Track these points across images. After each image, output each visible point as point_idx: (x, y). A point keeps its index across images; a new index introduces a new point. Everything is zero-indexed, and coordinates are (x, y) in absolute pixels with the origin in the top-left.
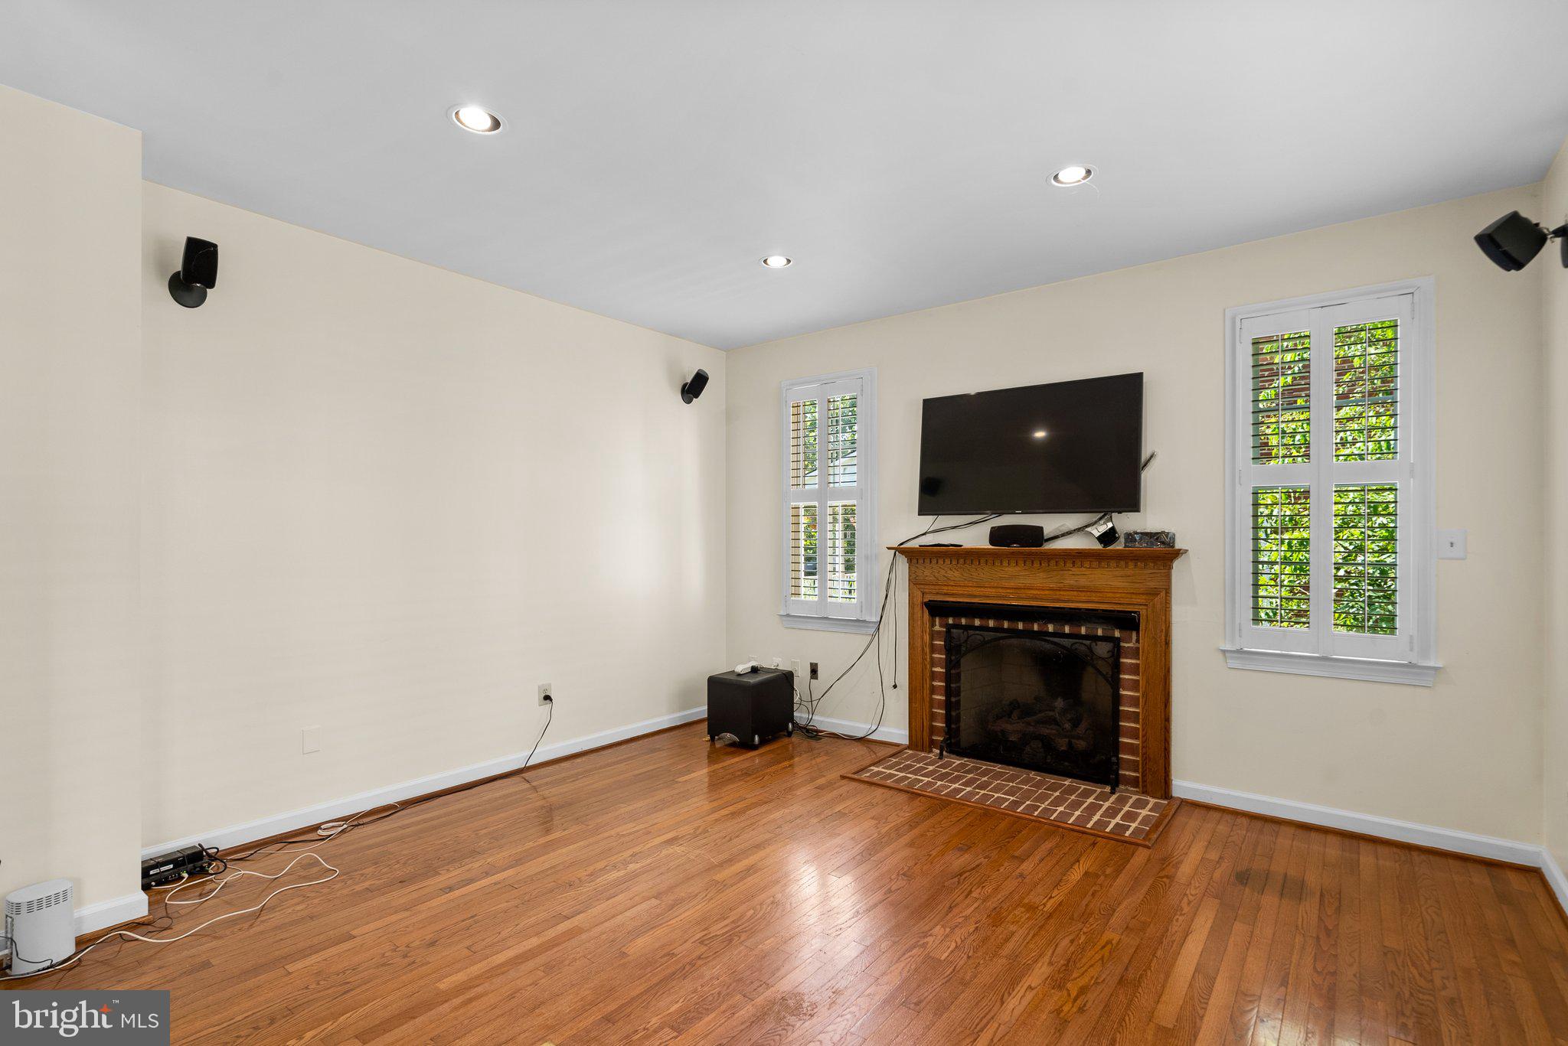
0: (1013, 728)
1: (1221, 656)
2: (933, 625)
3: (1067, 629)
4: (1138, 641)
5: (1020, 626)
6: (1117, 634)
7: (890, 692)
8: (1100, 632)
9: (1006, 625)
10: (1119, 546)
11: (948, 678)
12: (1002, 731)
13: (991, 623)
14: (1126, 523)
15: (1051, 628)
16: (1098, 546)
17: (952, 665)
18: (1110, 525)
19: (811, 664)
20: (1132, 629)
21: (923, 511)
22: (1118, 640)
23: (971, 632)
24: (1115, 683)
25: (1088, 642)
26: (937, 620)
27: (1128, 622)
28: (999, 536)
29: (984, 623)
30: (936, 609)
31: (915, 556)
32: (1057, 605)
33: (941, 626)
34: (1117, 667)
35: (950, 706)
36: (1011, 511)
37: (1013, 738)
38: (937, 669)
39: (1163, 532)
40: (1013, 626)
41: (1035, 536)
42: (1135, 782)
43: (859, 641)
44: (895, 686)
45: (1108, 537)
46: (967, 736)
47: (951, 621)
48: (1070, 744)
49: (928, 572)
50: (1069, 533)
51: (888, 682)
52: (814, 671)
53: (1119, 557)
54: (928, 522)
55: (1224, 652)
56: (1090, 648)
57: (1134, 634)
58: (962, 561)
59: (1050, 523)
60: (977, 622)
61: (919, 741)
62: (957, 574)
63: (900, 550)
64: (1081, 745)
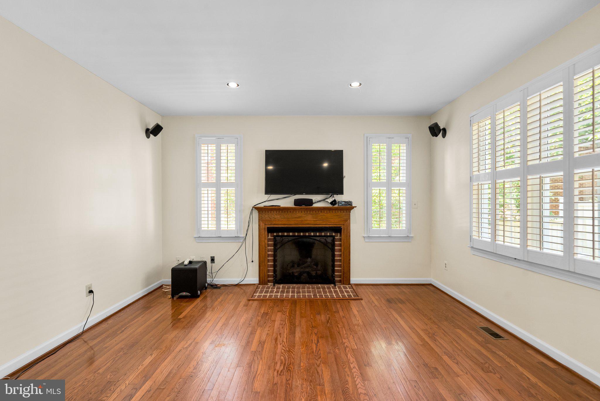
0: (296, 271)
1: (363, 238)
2: (268, 236)
3: (318, 234)
4: (341, 236)
5: (302, 234)
6: (334, 234)
7: (250, 264)
8: (328, 234)
9: (296, 234)
10: (336, 206)
11: (275, 256)
12: (293, 273)
13: (291, 234)
14: (338, 198)
15: (312, 234)
16: (330, 206)
17: (275, 251)
18: (334, 199)
19: (211, 257)
20: (338, 232)
21: (267, 192)
22: (334, 236)
23: (284, 238)
24: (333, 250)
25: (325, 238)
26: (270, 234)
27: (338, 230)
28: (297, 202)
29: (288, 234)
30: (270, 230)
31: (261, 210)
32: (316, 226)
33: (271, 236)
34: (333, 245)
35: (275, 266)
36: (301, 193)
37: (296, 274)
38: (270, 253)
39: (349, 201)
40: (299, 234)
41: (310, 202)
42: (340, 281)
43: (234, 246)
44: (252, 261)
45: (334, 203)
46: (279, 277)
47: (275, 234)
48: (316, 273)
49: (266, 216)
50: (320, 201)
51: (250, 260)
52: (213, 260)
53: (336, 209)
54: (267, 197)
55: (364, 237)
56: (326, 240)
57: (339, 234)
58: (281, 212)
59: (315, 198)
60: (286, 234)
61: (263, 281)
62: (278, 216)
63: (255, 208)
64: (319, 272)
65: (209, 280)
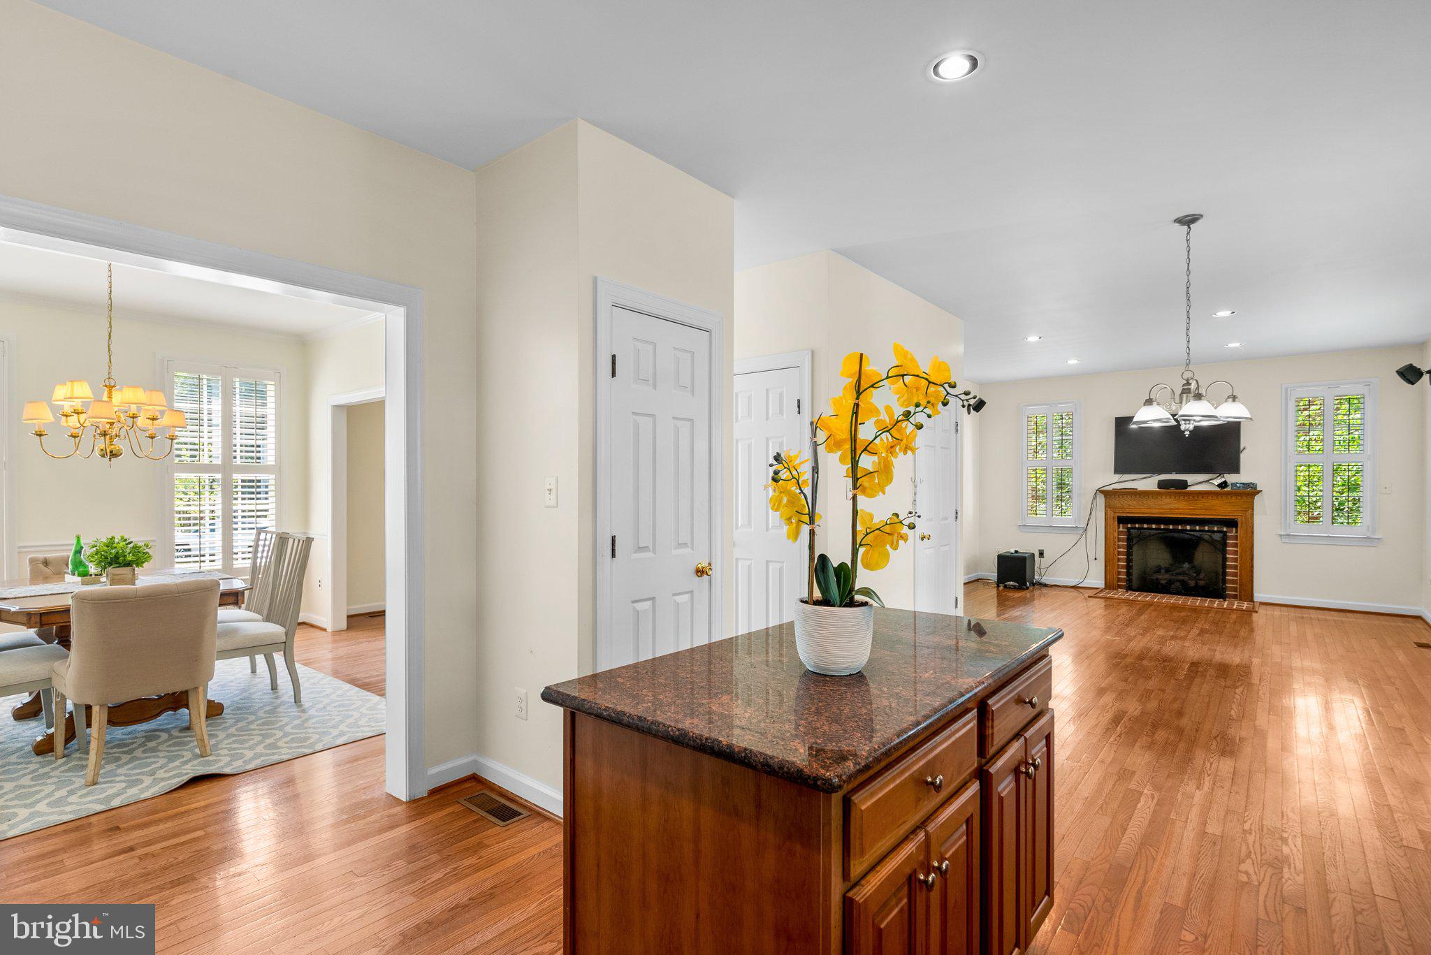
0: (1163, 578)
1: (1279, 538)
2: (1119, 528)
3: (1197, 528)
4: (1236, 532)
5: (1171, 527)
6: (1225, 529)
7: (1092, 563)
8: (1216, 529)
9: (1162, 527)
10: (1228, 489)
11: (1129, 554)
12: (1157, 579)
13: (1154, 526)
14: (1231, 478)
15: (1188, 528)
16: (1218, 489)
17: (1129, 547)
18: (1223, 480)
19: (1039, 550)
20: (1233, 527)
21: (1117, 471)
22: (1226, 532)
23: (1142, 531)
24: (1224, 552)
25: (1209, 534)
26: (1121, 525)
27: (1232, 524)
28: (1162, 484)
29: (1150, 526)
30: (1122, 520)
31: (1109, 495)
32: (1194, 517)
33: (1123, 528)
34: (1225, 545)
35: (1129, 567)
36: (1170, 472)
37: (1163, 582)
38: (1122, 550)
39: (1251, 483)
40: (1167, 527)
41: (1184, 484)
42: (1235, 597)
43: (1072, 538)
44: (1096, 559)
45: (1223, 485)
46: (1135, 584)
47: (1129, 526)
48: (1196, 583)
49: (1117, 502)
50: (1200, 483)
51: (1092, 557)
52: (1041, 554)
53: (1228, 494)
54: (1117, 477)
55: (1280, 535)
56: (1211, 536)
57: (1234, 529)
58: (1138, 496)
59: (1190, 478)
60: (1145, 526)
61: (1109, 586)
62: (1135, 502)
63: (1100, 491)
64: (1202, 583)
65: (1037, 577)
